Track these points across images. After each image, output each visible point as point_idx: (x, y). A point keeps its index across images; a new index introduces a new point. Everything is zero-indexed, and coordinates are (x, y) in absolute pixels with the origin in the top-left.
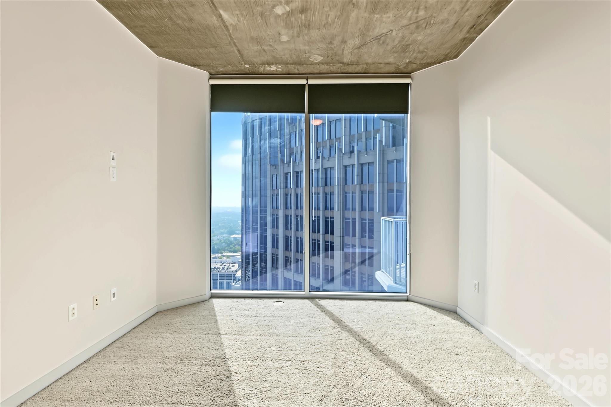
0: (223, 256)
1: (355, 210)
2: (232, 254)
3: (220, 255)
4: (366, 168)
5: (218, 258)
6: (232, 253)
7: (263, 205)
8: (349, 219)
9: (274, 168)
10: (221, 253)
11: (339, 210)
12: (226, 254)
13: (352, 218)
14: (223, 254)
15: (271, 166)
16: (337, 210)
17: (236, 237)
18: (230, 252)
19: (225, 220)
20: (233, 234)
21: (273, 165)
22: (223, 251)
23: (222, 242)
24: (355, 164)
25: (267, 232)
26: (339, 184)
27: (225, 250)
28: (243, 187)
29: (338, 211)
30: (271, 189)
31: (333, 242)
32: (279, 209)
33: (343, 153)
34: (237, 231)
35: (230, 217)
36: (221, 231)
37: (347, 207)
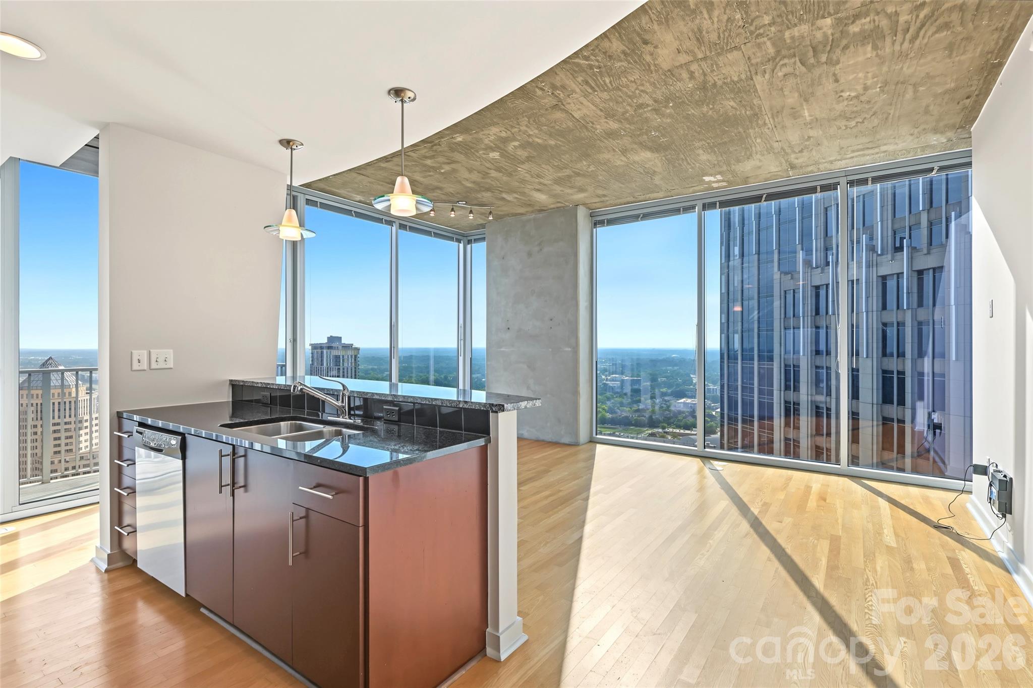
0: (666, 433)
1: (904, 355)
2: (682, 431)
3: (660, 430)
4: (928, 278)
5: (658, 435)
6: (681, 429)
7: (764, 347)
8: (892, 372)
9: (790, 278)
10: (664, 428)
11: (870, 355)
12: (671, 430)
13: (897, 371)
14: (667, 429)
15: (783, 275)
16: (865, 357)
17: (687, 401)
18: (679, 427)
19: (668, 373)
20: (683, 398)
21: (786, 273)
22: (666, 425)
23: (664, 408)
24: (903, 273)
25: (773, 396)
26: (870, 309)
27: (670, 425)
28: (723, 316)
29: (867, 357)
30: (783, 316)
31: (858, 413)
32: (801, 354)
33: (879, 253)
34: (688, 391)
35: (676, 368)
36: (662, 390)
37: (888, 351)
